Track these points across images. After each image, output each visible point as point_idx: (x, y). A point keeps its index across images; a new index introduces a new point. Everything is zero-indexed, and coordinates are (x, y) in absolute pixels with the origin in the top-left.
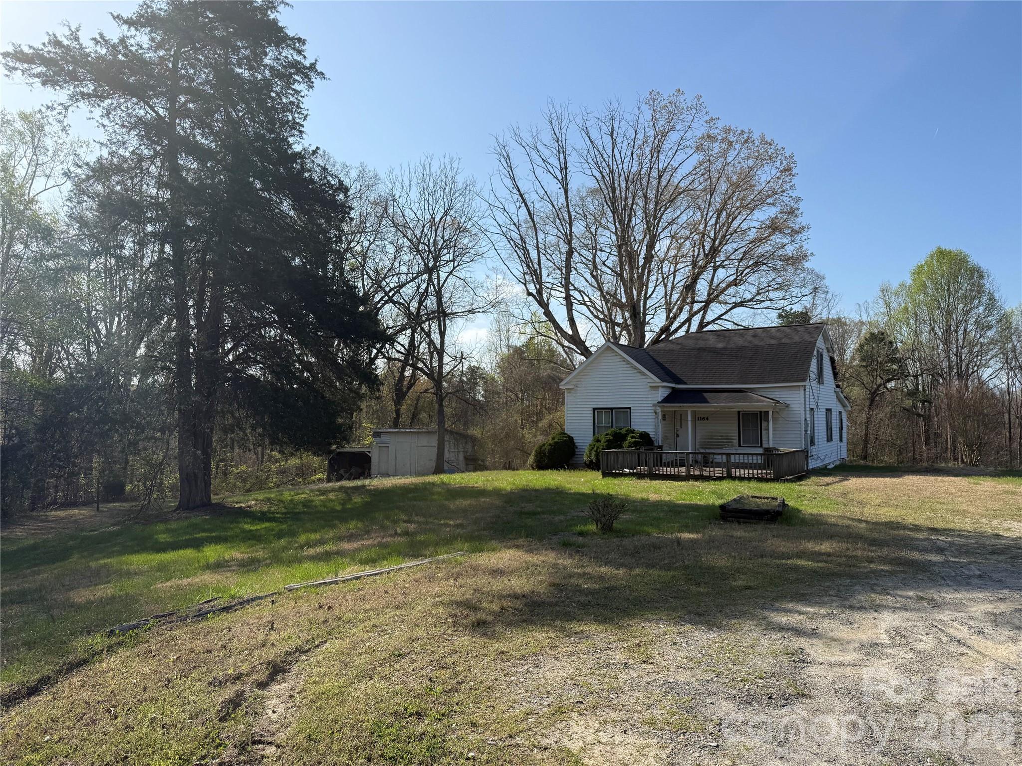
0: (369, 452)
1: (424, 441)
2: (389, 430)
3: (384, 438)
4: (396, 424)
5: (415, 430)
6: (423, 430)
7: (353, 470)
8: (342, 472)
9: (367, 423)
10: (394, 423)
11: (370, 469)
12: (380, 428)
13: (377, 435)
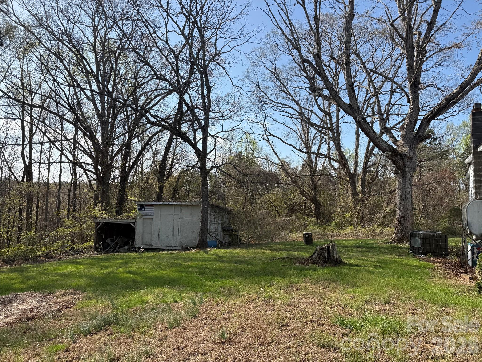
0: (134, 223)
1: (186, 213)
2: (153, 203)
3: (147, 210)
4: (159, 198)
5: (178, 203)
6: (187, 203)
7: (119, 240)
8: (108, 241)
9: (131, 197)
10: (158, 197)
11: (134, 239)
12: (144, 201)
13: (141, 207)
